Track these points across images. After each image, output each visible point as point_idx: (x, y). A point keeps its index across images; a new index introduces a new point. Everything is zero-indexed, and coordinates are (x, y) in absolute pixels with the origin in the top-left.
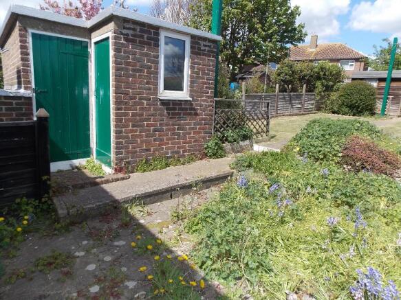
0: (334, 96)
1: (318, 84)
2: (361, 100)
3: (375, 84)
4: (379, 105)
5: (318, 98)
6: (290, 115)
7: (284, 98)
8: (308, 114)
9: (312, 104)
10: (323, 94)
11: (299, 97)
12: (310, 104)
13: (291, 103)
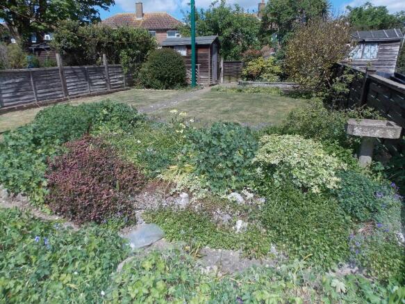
0: (145, 67)
1: (123, 52)
2: (169, 70)
3: (184, 53)
4: (189, 75)
5: (126, 70)
6: (89, 96)
7: (75, 73)
8: (117, 91)
9: (121, 79)
10: (131, 65)
11: (99, 71)
12: (118, 79)
13: (87, 79)
